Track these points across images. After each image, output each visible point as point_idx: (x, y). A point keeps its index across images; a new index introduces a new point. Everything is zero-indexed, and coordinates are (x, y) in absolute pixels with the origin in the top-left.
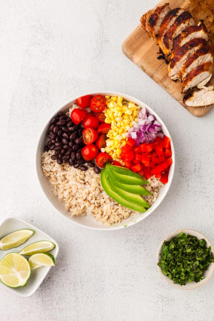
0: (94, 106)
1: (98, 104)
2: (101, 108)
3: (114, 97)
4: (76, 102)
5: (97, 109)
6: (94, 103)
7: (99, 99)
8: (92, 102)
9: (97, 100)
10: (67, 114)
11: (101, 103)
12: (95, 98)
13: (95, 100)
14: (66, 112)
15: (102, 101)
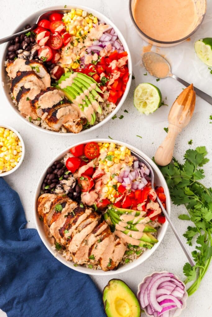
0: (89, 153)
1: (92, 150)
2: (95, 154)
3: (106, 143)
4: (70, 151)
5: (92, 155)
6: (87, 150)
7: (92, 146)
8: (85, 150)
9: (91, 147)
10: (62, 161)
11: (94, 150)
12: (88, 146)
13: (89, 148)
14: (61, 160)
15: (95, 147)
